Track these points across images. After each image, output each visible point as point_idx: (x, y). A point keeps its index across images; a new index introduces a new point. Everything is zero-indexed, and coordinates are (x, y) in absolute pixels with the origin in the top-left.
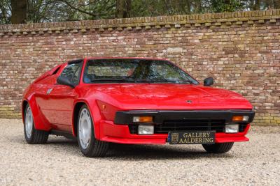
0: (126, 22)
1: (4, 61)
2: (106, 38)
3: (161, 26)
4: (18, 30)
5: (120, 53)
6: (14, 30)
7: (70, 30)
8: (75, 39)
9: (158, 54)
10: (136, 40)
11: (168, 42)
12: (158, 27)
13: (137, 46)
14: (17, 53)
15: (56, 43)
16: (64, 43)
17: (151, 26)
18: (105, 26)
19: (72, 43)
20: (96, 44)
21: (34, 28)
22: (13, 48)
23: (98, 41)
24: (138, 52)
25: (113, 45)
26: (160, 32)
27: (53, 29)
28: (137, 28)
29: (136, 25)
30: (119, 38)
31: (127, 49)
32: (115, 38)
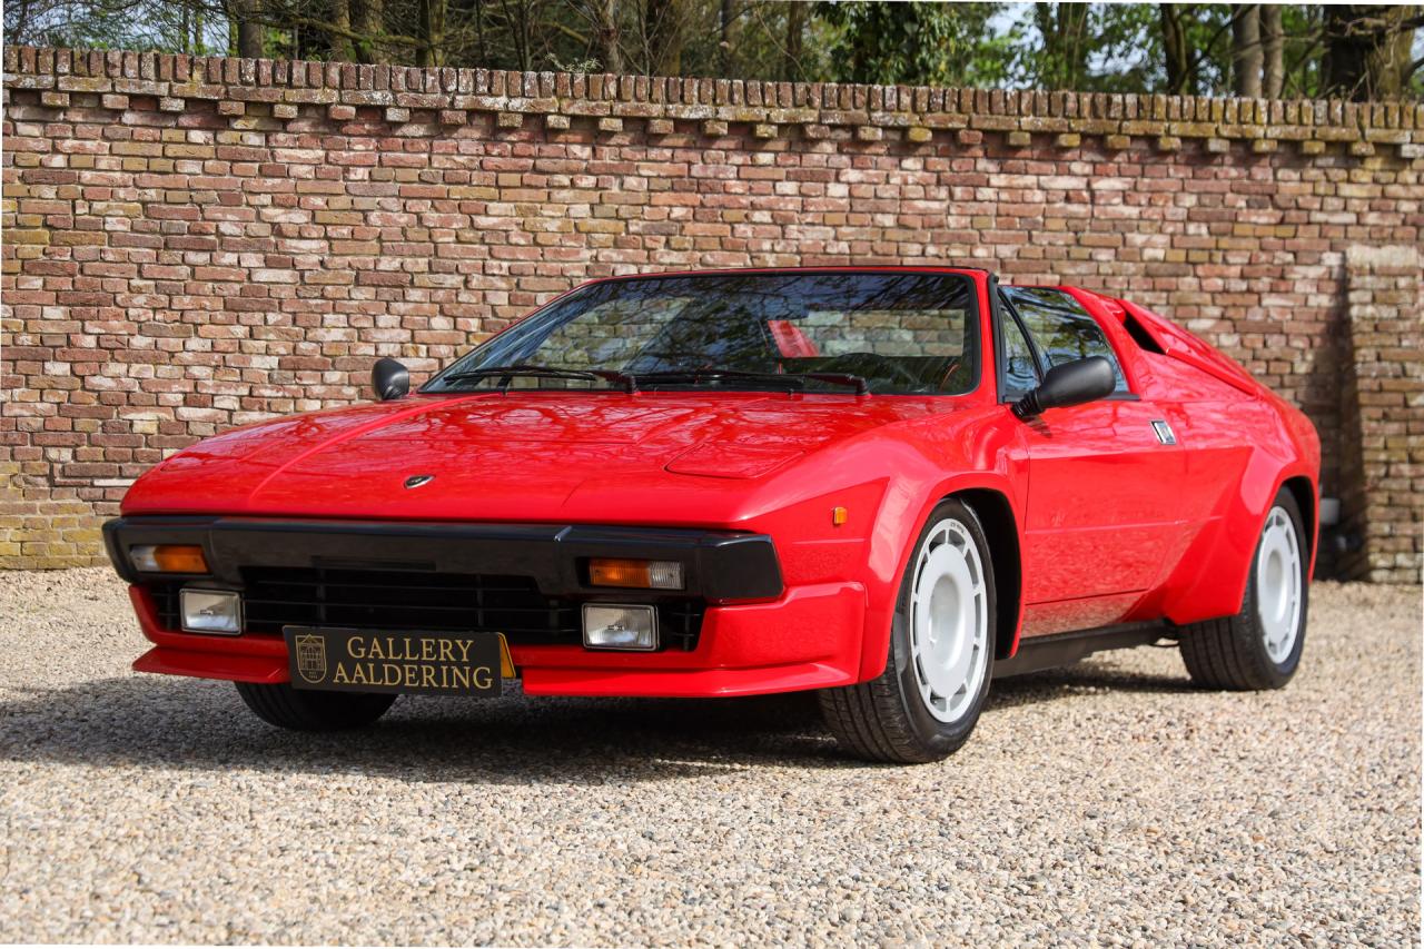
0: (1160, 111)
1: (388, 264)
2: (1030, 180)
3: (1329, 144)
4: (516, 103)
5: (1104, 255)
6: (488, 102)
7: (833, 127)
8: (853, 175)
9: (1301, 270)
10: (1189, 201)
11: (1350, 218)
12: (1318, 147)
13: (1192, 228)
14: (481, 221)
15: (737, 187)
16: (790, 187)
17: (1280, 142)
18: (1042, 123)
19: (837, 190)
20: (973, 208)
21: (619, 97)
22: (457, 192)
23: (986, 193)
24: (1194, 256)
25: (1069, 218)
26: (1312, 173)
27: (743, 113)
28: (1214, 145)
29: (1208, 129)
30: (1102, 185)
31: (1137, 239)
32: (1079, 183)
